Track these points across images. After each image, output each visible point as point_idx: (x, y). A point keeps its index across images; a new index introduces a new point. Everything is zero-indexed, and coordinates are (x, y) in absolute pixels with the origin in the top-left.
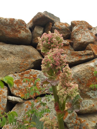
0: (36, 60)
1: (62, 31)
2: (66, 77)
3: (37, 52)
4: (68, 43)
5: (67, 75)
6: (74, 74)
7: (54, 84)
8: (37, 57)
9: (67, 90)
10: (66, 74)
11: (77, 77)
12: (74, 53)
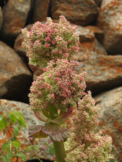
0: (13, 76)
1: (77, 5)
2: (85, 122)
3: (16, 56)
4: (92, 34)
5: (88, 117)
6: (105, 112)
7: (58, 138)
8: (15, 69)
9: (88, 150)
10: (86, 113)
11: (113, 118)
12: (105, 59)
